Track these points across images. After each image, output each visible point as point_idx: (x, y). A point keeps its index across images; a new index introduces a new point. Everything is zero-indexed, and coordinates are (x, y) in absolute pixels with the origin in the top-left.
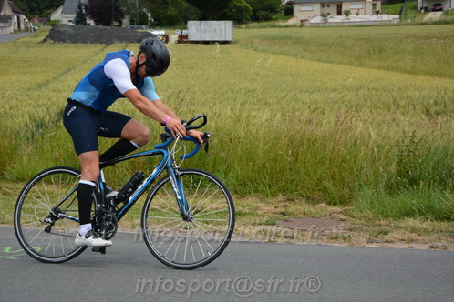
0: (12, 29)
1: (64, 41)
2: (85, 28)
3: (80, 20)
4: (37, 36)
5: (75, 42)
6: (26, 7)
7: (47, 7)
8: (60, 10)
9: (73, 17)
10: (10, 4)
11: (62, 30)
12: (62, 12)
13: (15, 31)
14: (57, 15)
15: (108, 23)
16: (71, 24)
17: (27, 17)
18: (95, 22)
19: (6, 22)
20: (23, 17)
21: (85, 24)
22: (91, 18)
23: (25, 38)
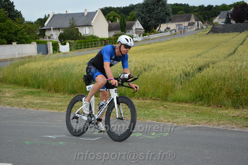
0: (194, 29)
1: (218, 32)
2: (229, 25)
3: (228, 21)
4: (205, 31)
5: (223, 32)
6: (202, 18)
7: (212, 17)
8: (218, 17)
9: (224, 20)
10: (194, 17)
11: (217, 27)
12: (219, 18)
13: (196, 29)
14: (216, 20)
15: (242, 21)
16: (223, 24)
17: (202, 22)
18: (236, 21)
19: (192, 25)
20: (200, 22)
21: (230, 23)
22: (234, 20)
23: (200, 32)
